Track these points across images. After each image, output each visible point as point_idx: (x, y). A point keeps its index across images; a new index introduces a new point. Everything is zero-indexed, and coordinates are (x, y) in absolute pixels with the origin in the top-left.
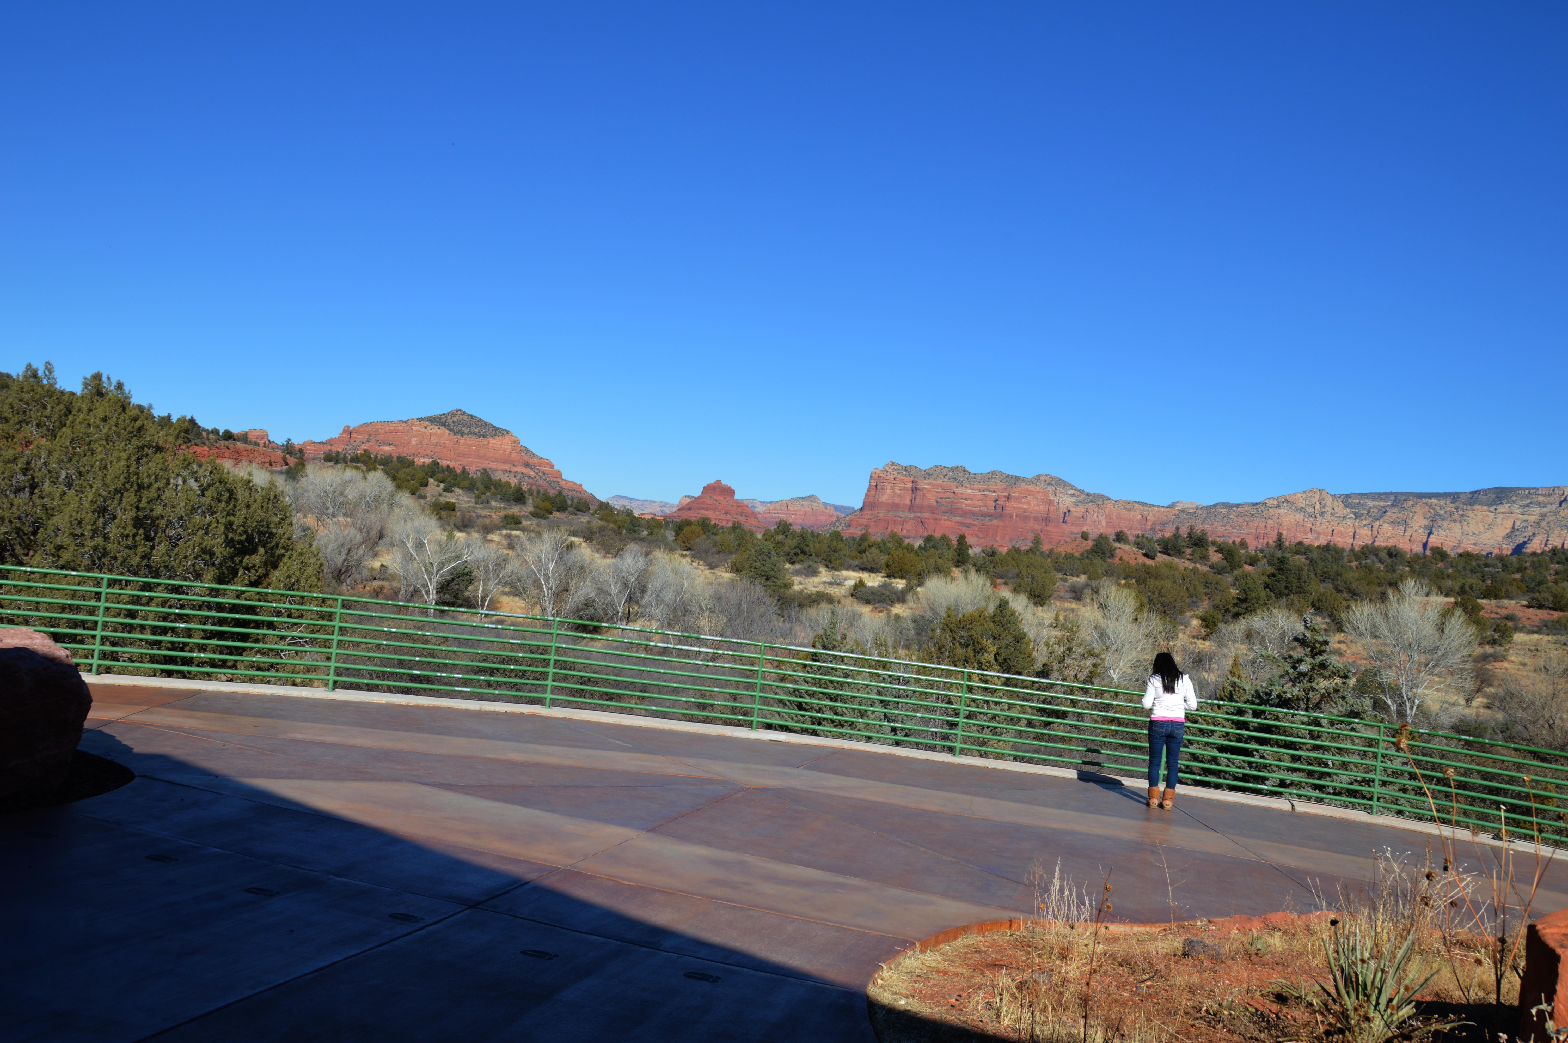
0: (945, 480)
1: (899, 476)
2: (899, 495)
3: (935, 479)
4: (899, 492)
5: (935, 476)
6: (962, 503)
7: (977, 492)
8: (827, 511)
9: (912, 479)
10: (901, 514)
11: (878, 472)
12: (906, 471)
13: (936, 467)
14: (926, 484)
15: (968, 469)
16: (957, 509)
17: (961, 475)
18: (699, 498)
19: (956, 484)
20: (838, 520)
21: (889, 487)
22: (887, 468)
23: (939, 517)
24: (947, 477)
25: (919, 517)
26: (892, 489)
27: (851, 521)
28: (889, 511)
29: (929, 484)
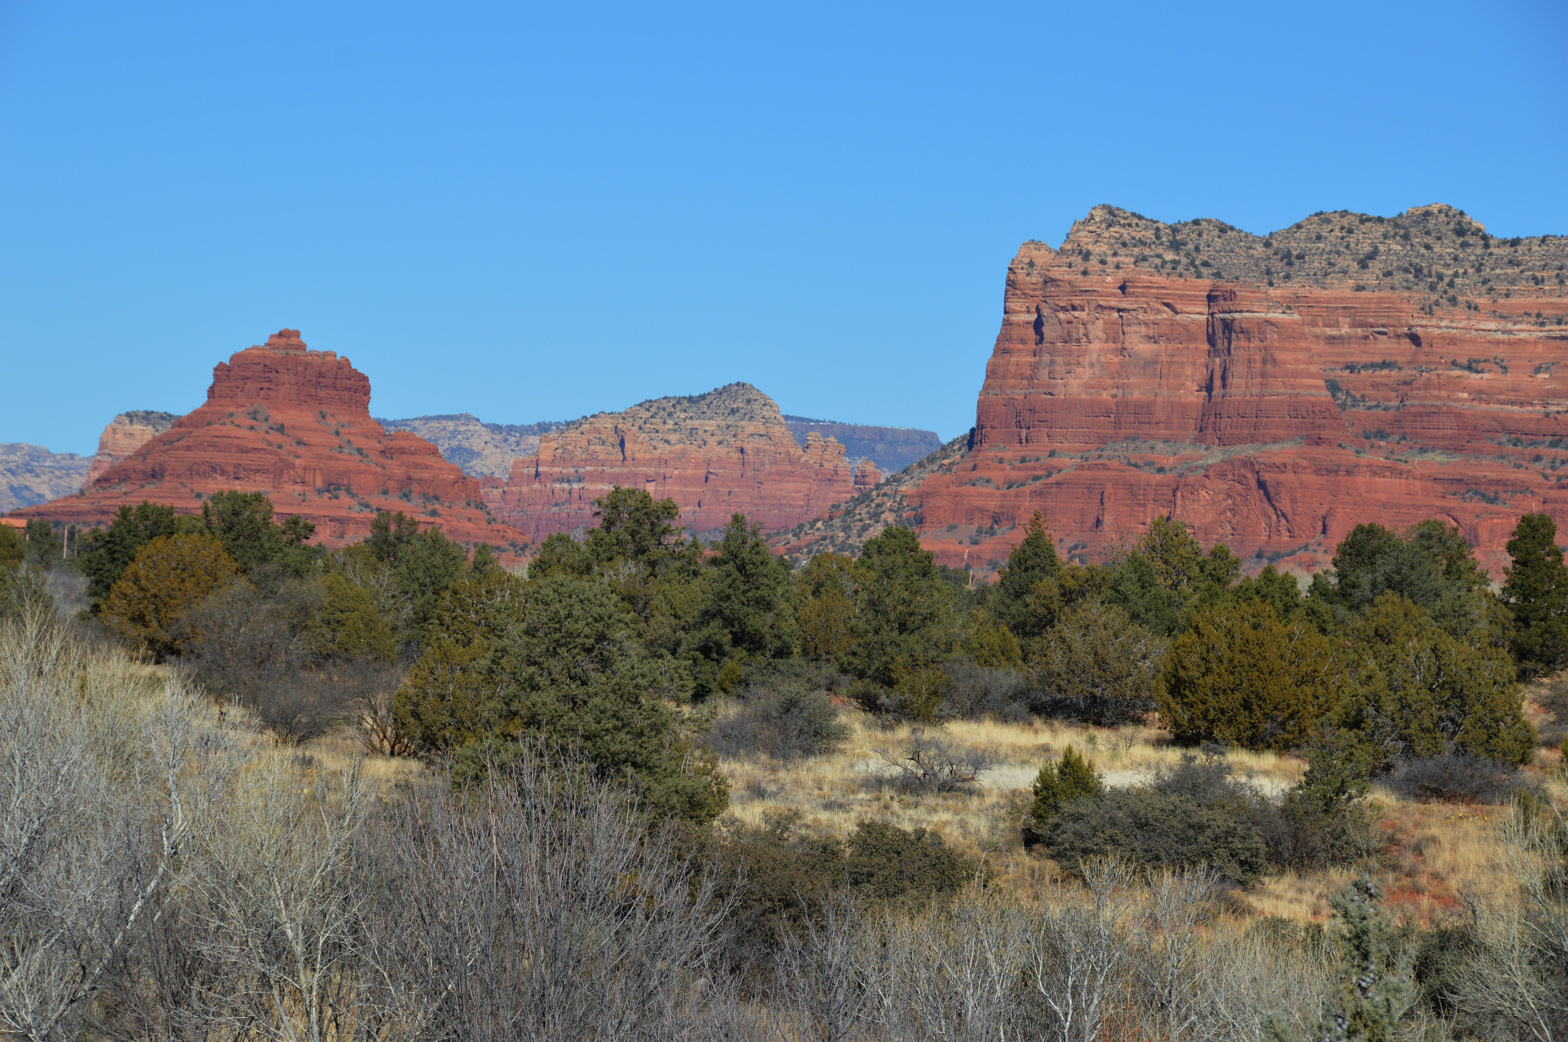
0: (1370, 278)
1: (1145, 275)
2: (1151, 363)
3: (1320, 278)
4: (1145, 349)
5: (1317, 264)
6: (1456, 385)
7: (1525, 331)
8: (810, 457)
9: (1206, 283)
10: (1163, 454)
11: (1041, 258)
12: (1175, 246)
13: (1322, 218)
14: (1276, 304)
15: (1478, 219)
16: (1433, 413)
17: (1445, 249)
18: (197, 419)
19: (1420, 293)
20: (865, 498)
21: (1097, 329)
22: (1085, 239)
23: (1348, 456)
24: (1375, 266)
25: (1248, 464)
26: (1116, 334)
27: (923, 496)
28: (1103, 440)
29: (1290, 304)
